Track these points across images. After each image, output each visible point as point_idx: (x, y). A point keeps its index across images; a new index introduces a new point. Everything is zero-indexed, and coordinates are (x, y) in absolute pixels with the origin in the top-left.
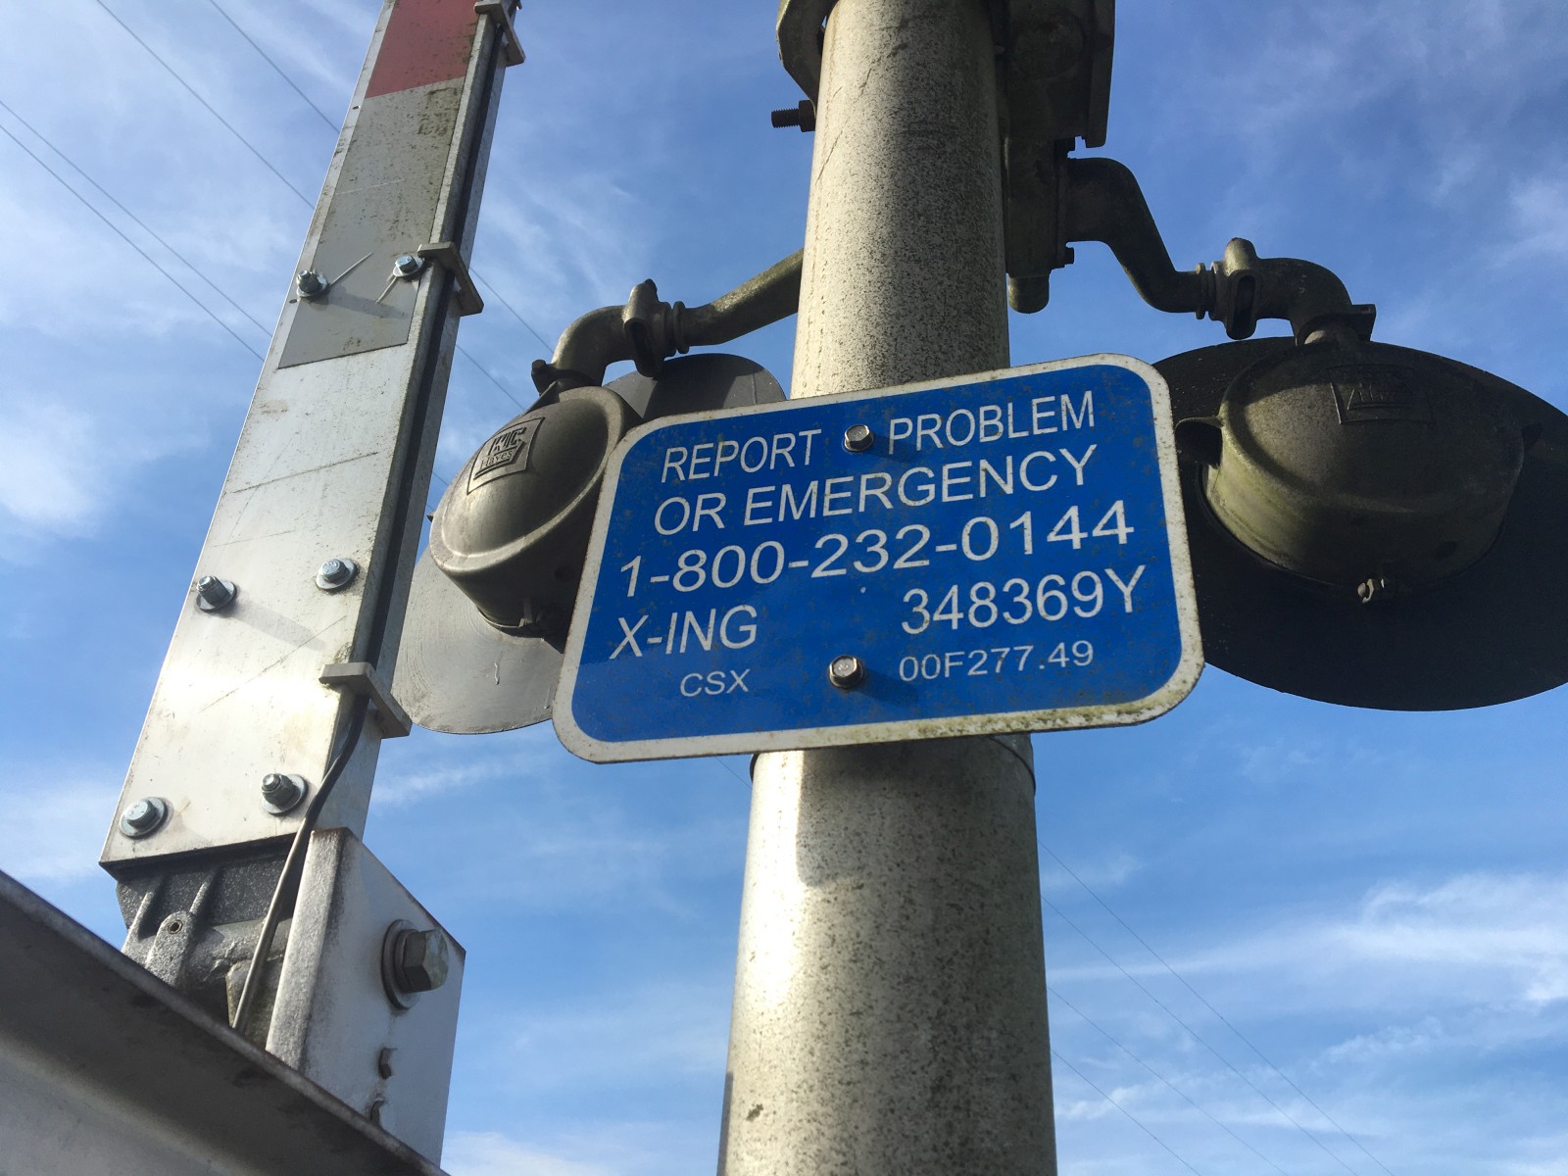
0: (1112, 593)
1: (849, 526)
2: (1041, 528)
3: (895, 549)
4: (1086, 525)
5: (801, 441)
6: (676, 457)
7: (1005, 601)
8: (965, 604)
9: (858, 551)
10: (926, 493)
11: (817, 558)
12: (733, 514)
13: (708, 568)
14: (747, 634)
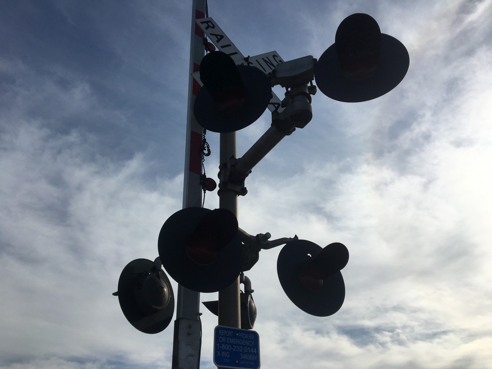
0: (255, 358)
1: (236, 345)
2: (250, 350)
3: (240, 349)
4: (253, 350)
5: (231, 333)
6: (220, 331)
7: (248, 357)
8: (245, 357)
9: (237, 348)
10: (241, 343)
11: (234, 348)
12: (226, 340)
13: (225, 347)
14: (228, 356)
